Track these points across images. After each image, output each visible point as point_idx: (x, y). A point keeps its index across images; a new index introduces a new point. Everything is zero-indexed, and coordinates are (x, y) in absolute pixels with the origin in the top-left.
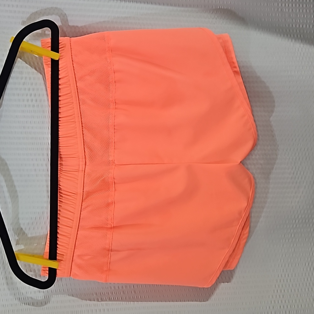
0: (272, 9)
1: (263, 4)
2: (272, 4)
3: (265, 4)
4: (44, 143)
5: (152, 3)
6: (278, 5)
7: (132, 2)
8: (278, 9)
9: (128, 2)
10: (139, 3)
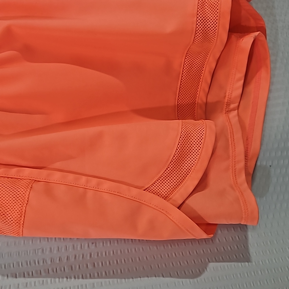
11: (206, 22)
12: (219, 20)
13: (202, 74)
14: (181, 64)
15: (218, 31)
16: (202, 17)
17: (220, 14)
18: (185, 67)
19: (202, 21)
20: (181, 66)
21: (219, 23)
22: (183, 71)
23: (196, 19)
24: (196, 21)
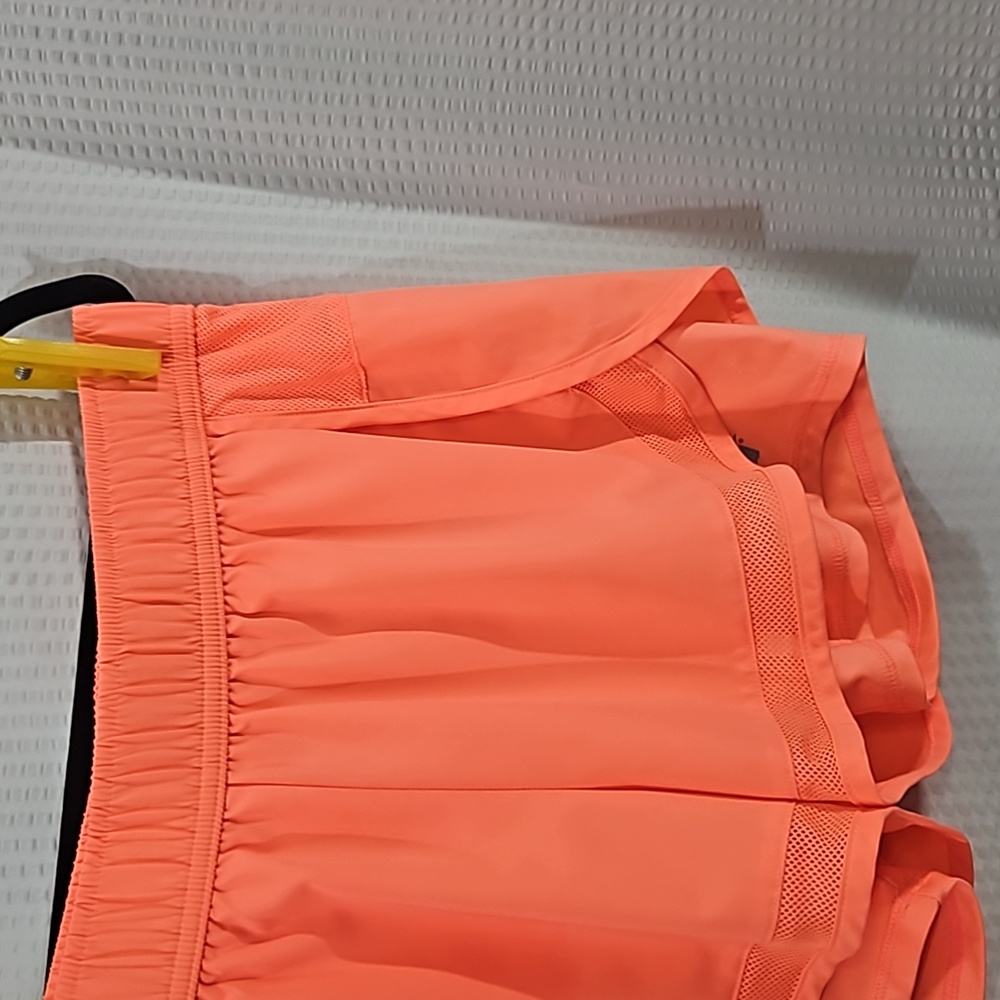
0: (963, 230)
1: (926, 212)
2: (962, 210)
3: (933, 210)
4: (38, 768)
5: (497, 213)
6: (984, 214)
7: (420, 209)
8: (986, 232)
9: (405, 208)
10: (449, 211)
11: (807, 904)
12: (842, 903)
13: (794, 994)
14: (740, 963)
15: (838, 926)
16: (796, 891)
17: (843, 892)
18: (749, 971)
19: (795, 899)
20: (738, 968)
21: (841, 911)
22: (743, 980)
23: (779, 893)
24: (779, 898)
